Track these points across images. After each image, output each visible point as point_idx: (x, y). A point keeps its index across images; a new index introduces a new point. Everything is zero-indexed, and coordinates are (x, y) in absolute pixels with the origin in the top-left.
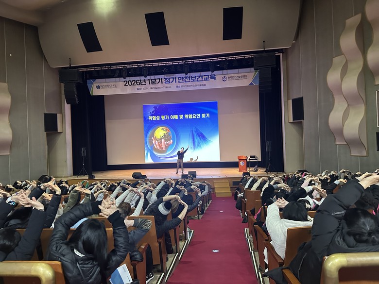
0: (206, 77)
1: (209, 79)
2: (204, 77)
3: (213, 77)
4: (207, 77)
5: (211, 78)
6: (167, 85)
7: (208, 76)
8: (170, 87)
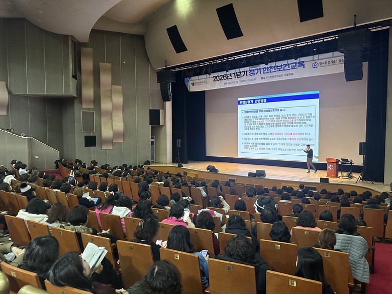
0: (293, 65)
1: (297, 66)
2: (290, 66)
3: (302, 64)
4: (295, 65)
5: (299, 66)
6: (252, 77)
7: (296, 63)
8: (255, 80)
